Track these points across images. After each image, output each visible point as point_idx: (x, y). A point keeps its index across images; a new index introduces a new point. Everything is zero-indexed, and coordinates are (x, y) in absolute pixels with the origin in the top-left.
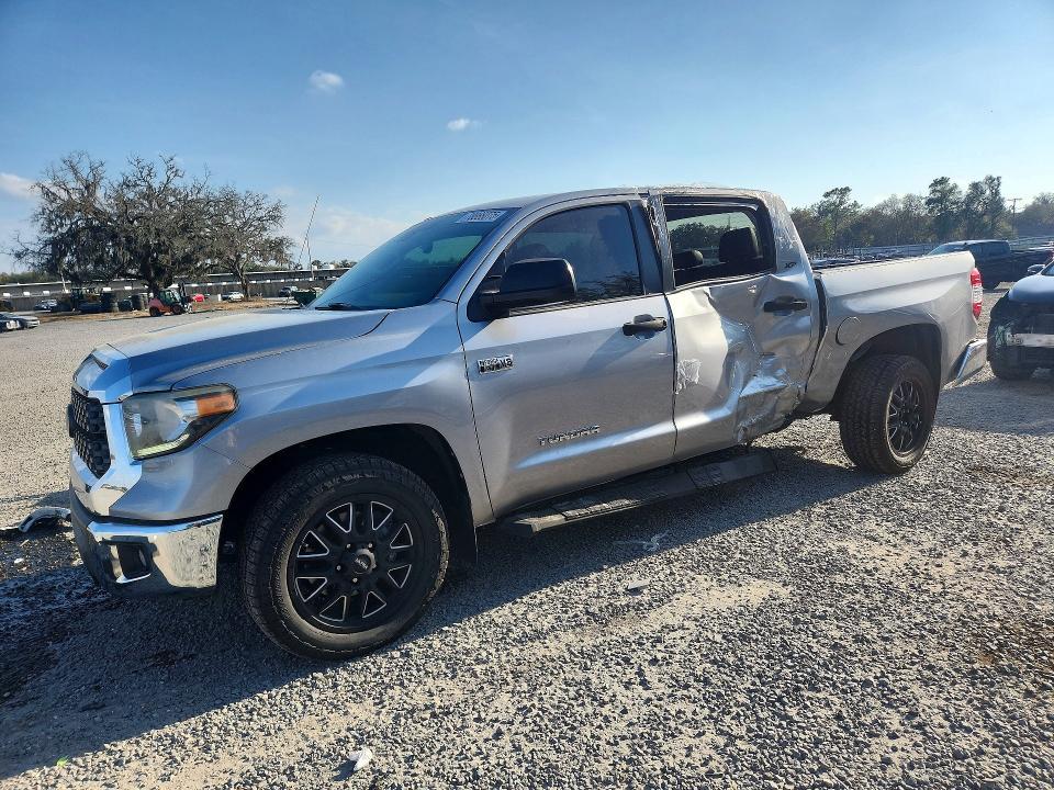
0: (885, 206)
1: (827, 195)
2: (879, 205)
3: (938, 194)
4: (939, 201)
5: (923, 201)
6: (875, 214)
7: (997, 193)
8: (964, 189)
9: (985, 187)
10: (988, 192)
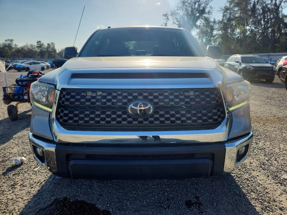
0: (25, 46)
1: (6, 41)
2: (23, 46)
3: (39, 45)
4: (40, 47)
5: (35, 47)
6: (22, 48)
7: (54, 47)
8: (46, 45)
9: (51, 45)
10: (52, 46)
